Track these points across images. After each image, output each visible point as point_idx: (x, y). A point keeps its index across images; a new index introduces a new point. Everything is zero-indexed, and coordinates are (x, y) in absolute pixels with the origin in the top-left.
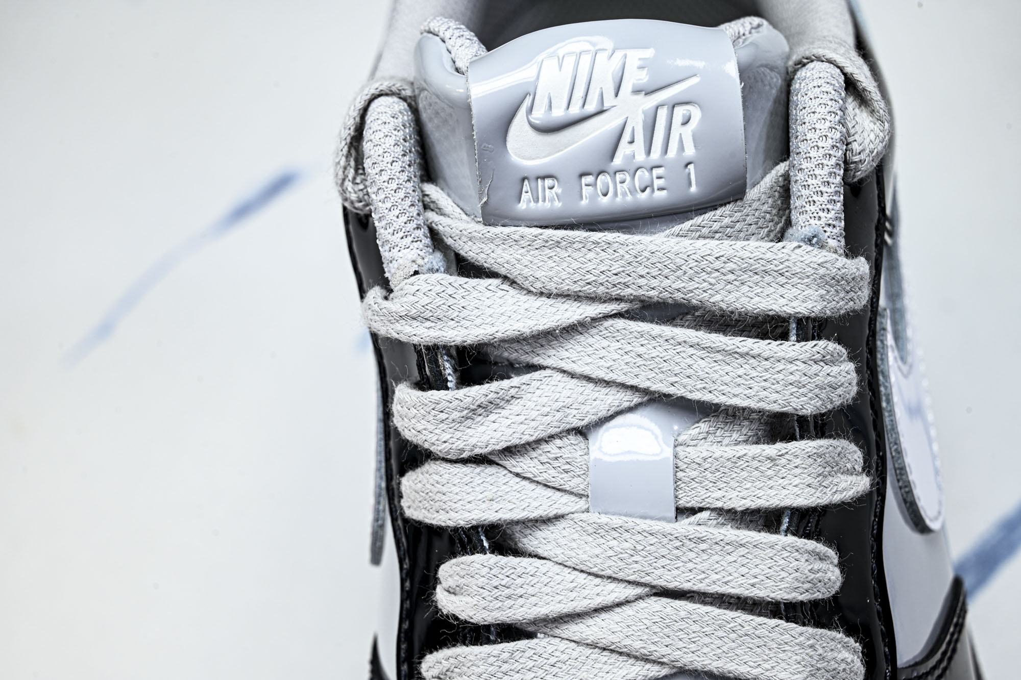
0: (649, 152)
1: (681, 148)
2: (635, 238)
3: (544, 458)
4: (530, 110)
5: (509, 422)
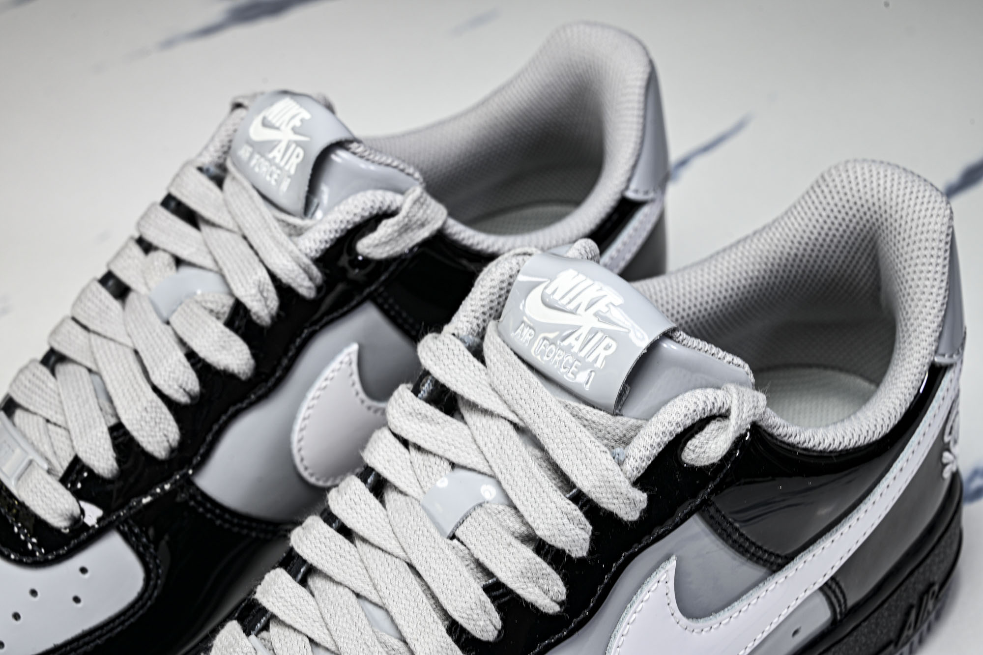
0: (581, 350)
1: (596, 360)
2: (544, 389)
3: (426, 463)
4: (546, 288)
5: (427, 432)
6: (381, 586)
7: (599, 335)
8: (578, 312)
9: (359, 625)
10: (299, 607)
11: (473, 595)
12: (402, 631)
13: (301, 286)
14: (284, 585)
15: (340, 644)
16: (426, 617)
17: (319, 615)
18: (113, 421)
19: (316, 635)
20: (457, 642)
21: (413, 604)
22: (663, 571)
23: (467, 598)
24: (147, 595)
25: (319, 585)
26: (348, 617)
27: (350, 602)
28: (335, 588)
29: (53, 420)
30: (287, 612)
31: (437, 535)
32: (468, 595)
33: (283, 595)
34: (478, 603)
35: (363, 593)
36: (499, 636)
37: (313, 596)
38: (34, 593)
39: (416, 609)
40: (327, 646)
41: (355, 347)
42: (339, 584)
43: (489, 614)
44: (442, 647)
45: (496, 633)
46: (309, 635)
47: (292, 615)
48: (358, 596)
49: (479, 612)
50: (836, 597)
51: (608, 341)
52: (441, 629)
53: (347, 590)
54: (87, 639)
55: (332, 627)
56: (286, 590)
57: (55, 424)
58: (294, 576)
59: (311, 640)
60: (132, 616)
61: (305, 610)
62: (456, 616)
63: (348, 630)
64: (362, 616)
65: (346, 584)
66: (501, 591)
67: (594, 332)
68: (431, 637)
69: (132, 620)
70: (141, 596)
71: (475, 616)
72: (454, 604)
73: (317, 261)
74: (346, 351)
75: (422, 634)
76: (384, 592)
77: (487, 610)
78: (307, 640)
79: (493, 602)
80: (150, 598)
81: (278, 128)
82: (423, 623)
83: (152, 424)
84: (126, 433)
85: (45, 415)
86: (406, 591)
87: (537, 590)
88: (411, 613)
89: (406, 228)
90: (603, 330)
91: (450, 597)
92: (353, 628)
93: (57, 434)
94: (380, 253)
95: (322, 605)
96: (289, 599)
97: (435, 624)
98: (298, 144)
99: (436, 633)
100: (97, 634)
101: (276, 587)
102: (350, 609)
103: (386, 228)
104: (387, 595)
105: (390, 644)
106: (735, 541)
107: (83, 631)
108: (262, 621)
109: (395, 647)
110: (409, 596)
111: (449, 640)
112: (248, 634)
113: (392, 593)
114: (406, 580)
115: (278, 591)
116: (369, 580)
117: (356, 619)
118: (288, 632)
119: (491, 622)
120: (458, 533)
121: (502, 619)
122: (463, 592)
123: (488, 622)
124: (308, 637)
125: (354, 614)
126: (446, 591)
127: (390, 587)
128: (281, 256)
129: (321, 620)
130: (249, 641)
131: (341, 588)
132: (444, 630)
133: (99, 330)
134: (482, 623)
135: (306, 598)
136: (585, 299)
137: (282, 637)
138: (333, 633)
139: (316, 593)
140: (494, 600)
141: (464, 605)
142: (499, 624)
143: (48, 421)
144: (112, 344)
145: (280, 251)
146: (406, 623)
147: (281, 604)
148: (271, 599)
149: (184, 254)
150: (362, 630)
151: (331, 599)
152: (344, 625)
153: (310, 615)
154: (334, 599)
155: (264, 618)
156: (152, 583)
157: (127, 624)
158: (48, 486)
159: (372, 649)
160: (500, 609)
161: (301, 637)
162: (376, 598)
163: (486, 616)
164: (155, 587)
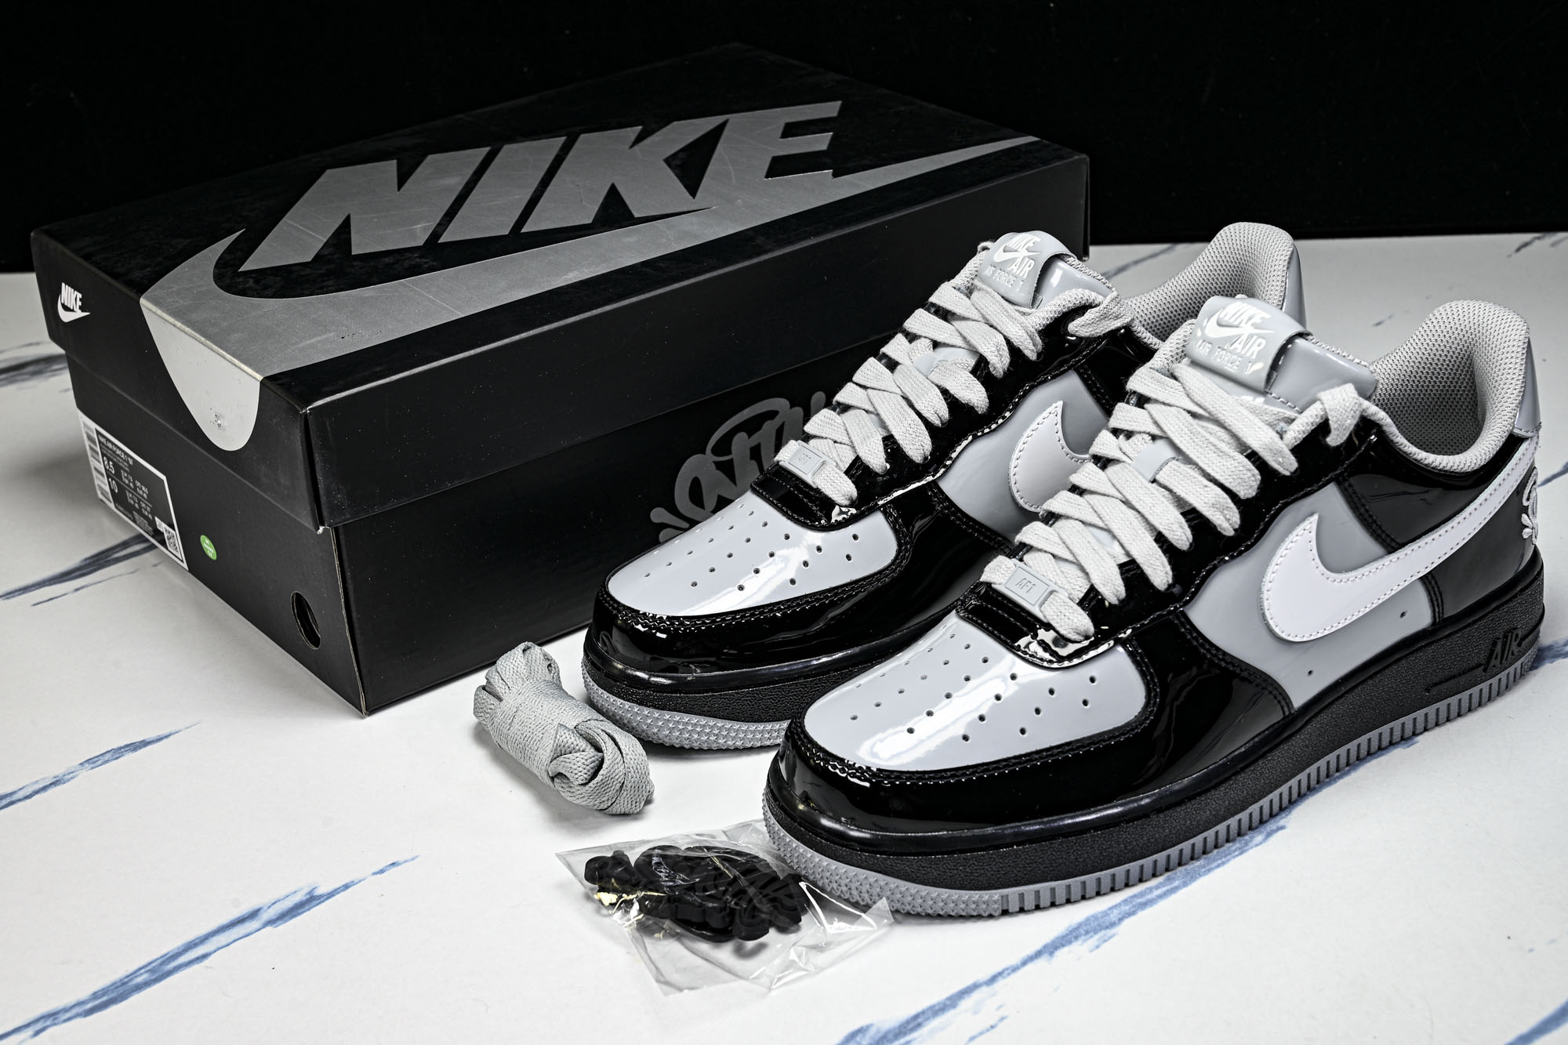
0: (1242, 350)
1: (1252, 354)
7: (1255, 337)
8: (1241, 325)
9: (1089, 540)
10: (1047, 538)
12: (1124, 543)
13: (1027, 348)
15: (1076, 552)
16: (1137, 530)
17: (1060, 540)
18: (885, 434)
19: (1059, 552)
20: (1161, 548)
22: (1308, 522)
23: (1170, 518)
24: (897, 562)
25: (1060, 524)
26: (1081, 537)
27: (1081, 528)
29: (839, 441)
30: (1039, 542)
31: (1143, 480)
32: (1170, 516)
33: (1036, 533)
34: (1177, 521)
35: (1090, 522)
36: (1190, 548)
37: (1055, 531)
38: (819, 549)
40: (1066, 557)
41: (1060, 403)
43: (1183, 529)
44: (1149, 548)
45: (1188, 544)
46: (1054, 552)
49: (1178, 527)
50: (1435, 594)
51: (1260, 340)
54: (853, 586)
55: (1069, 544)
57: (841, 443)
59: (1054, 556)
60: (887, 576)
61: (1051, 539)
62: (1161, 528)
63: (1082, 545)
66: (1194, 515)
67: (1251, 336)
68: (1142, 542)
69: (887, 580)
70: (893, 562)
71: (1176, 532)
72: (1160, 521)
73: (1040, 333)
74: (1054, 405)
75: (1135, 541)
76: (1106, 517)
78: (1051, 556)
79: (1187, 521)
80: (900, 565)
81: (1016, 251)
82: (1136, 534)
83: (914, 436)
84: (895, 442)
85: (833, 437)
87: (1222, 517)
88: (1126, 528)
89: (1104, 317)
90: (1257, 334)
91: (1156, 516)
92: (1086, 543)
93: (842, 448)
94: (1084, 332)
95: (1060, 531)
96: (1041, 535)
97: (1144, 534)
98: (1030, 258)
99: (1145, 539)
100: (861, 583)
102: (1081, 531)
103: (1090, 315)
105: (1111, 550)
106: (1361, 514)
107: (851, 581)
109: (1114, 551)
111: (1155, 545)
112: (1012, 558)
115: (1034, 531)
117: (1087, 537)
118: (1038, 554)
119: (1185, 536)
120: (1158, 477)
122: (1166, 514)
123: (1183, 536)
124: (1052, 554)
125: (1084, 534)
126: (1153, 514)
127: (1109, 514)
128: (1014, 326)
129: (1062, 542)
130: (1011, 561)
131: (1072, 521)
133: (876, 386)
134: (1179, 536)
135: (1052, 532)
136: (1245, 317)
137: (1033, 558)
138: (1071, 549)
141: (1167, 523)
142: (1190, 538)
143: (835, 442)
144: (885, 393)
145: (1014, 323)
146: (1123, 534)
148: (1029, 537)
149: (940, 338)
152: (1079, 542)
153: (1054, 541)
154: (1070, 529)
156: (902, 554)
157: (882, 581)
158: (836, 475)
160: (1191, 528)
161: (1046, 555)
162: (1101, 524)
163: (1181, 530)
164: (904, 557)
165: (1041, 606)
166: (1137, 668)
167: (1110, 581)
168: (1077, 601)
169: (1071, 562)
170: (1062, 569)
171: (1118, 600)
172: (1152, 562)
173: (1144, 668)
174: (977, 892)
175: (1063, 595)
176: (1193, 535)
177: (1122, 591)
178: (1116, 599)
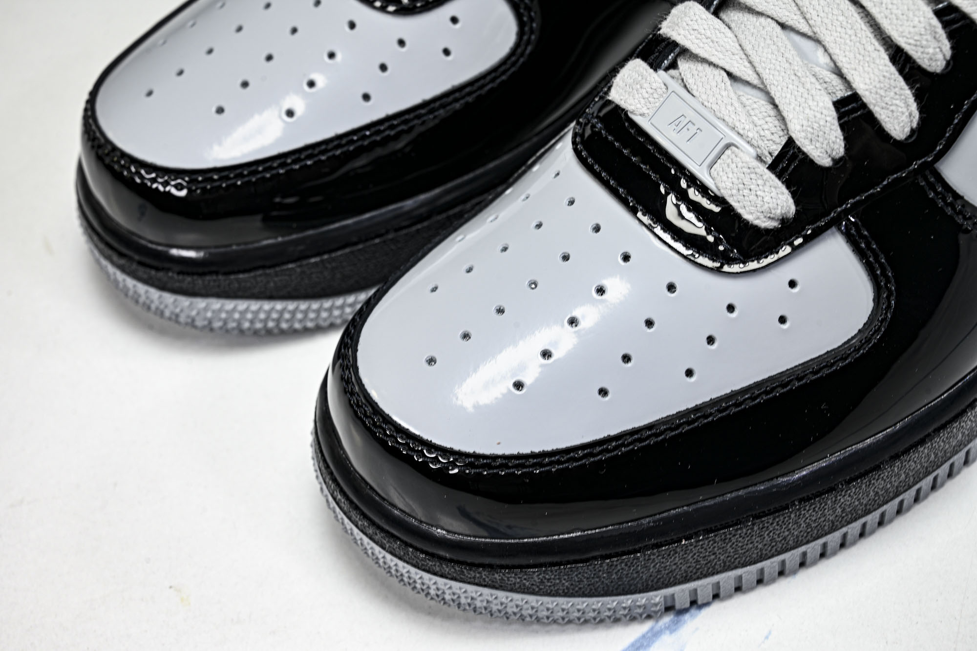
6: (812, 14)
9: (786, 55)
10: (715, 39)
11: (922, 19)
12: (837, 61)
14: (697, 17)
15: (765, 76)
16: (866, 46)
17: (739, 48)
19: (736, 69)
20: (901, 72)
21: (850, 32)
23: (916, 22)
24: (519, 51)
25: (736, 18)
26: (774, 47)
27: (774, 33)
28: (755, 19)
30: (702, 45)
32: (916, 19)
33: (696, 27)
34: (928, 28)
35: (790, 23)
37: (730, 28)
38: (401, 43)
39: (853, 37)
40: (748, 79)
42: (760, 14)
43: (939, 41)
44: (884, 76)
45: (944, 63)
46: (727, 68)
47: (707, 48)
48: (783, 26)
49: (929, 37)
52: (883, 57)
53: (769, 20)
54: (457, 95)
55: (755, 59)
56: (699, 20)
58: (708, 8)
59: (729, 74)
60: (504, 73)
61: (722, 43)
62: (902, 42)
63: (774, 61)
64: (789, 46)
65: (769, 13)
66: (953, 16)
68: (872, 65)
69: (504, 78)
70: (513, 52)
71: (924, 43)
72: (901, 29)
75: (861, 63)
76: (815, 20)
77: (937, 36)
78: (725, 75)
79: (944, 28)
80: (522, 55)
82: (862, 52)
86: (841, 18)
88: (848, 41)
91: (895, 21)
92: (780, 59)
95: (741, 37)
96: (703, 31)
97: (876, 52)
99: (878, 61)
100: (468, 90)
101: (688, 19)
102: (775, 39)
104: (819, 23)
105: (821, 76)
107: (453, 87)
108: (670, 57)
109: (827, 80)
110: (844, 23)
111: (893, 69)
112: (655, 70)
113: (826, 20)
114: (842, 7)
115: (690, 23)
116: (795, 9)
117: (782, 50)
118: (700, 67)
119: (941, 51)
121: (952, 48)
122: (911, 14)
123: (938, 50)
124: (725, 70)
125: (780, 44)
126: (890, 16)
127: (822, 14)
129: (741, 52)
130: (658, 76)
131: (762, 20)
132: (887, 58)
134: (931, 51)
135: (723, 30)
137: (695, 73)
138: (756, 65)
139: (733, 25)
140: (945, 25)
141: (912, 30)
142: (948, 53)
146: (842, 52)
147: (694, 37)
148: (682, 32)
150: (790, 61)
151: (752, 30)
152: (770, 56)
153: (728, 47)
154: (755, 31)
155: (672, 54)
156: (525, 38)
157: (498, 81)
159: (803, 79)
160: (951, 36)
161: (717, 72)
162: (804, 28)
163: (936, 44)
164: (528, 42)
165: (711, 166)
166: (861, 260)
167: (821, 133)
168: (769, 160)
169: (754, 87)
170: (744, 99)
171: (833, 160)
172: (887, 99)
173: (871, 259)
174: (629, 596)
175: (747, 154)
176: (953, 48)
177: (839, 148)
178: (829, 160)
